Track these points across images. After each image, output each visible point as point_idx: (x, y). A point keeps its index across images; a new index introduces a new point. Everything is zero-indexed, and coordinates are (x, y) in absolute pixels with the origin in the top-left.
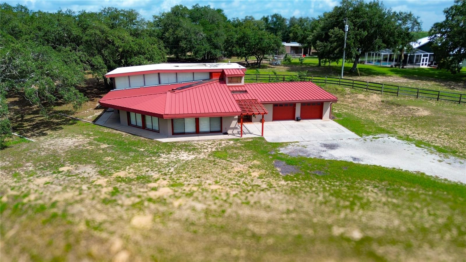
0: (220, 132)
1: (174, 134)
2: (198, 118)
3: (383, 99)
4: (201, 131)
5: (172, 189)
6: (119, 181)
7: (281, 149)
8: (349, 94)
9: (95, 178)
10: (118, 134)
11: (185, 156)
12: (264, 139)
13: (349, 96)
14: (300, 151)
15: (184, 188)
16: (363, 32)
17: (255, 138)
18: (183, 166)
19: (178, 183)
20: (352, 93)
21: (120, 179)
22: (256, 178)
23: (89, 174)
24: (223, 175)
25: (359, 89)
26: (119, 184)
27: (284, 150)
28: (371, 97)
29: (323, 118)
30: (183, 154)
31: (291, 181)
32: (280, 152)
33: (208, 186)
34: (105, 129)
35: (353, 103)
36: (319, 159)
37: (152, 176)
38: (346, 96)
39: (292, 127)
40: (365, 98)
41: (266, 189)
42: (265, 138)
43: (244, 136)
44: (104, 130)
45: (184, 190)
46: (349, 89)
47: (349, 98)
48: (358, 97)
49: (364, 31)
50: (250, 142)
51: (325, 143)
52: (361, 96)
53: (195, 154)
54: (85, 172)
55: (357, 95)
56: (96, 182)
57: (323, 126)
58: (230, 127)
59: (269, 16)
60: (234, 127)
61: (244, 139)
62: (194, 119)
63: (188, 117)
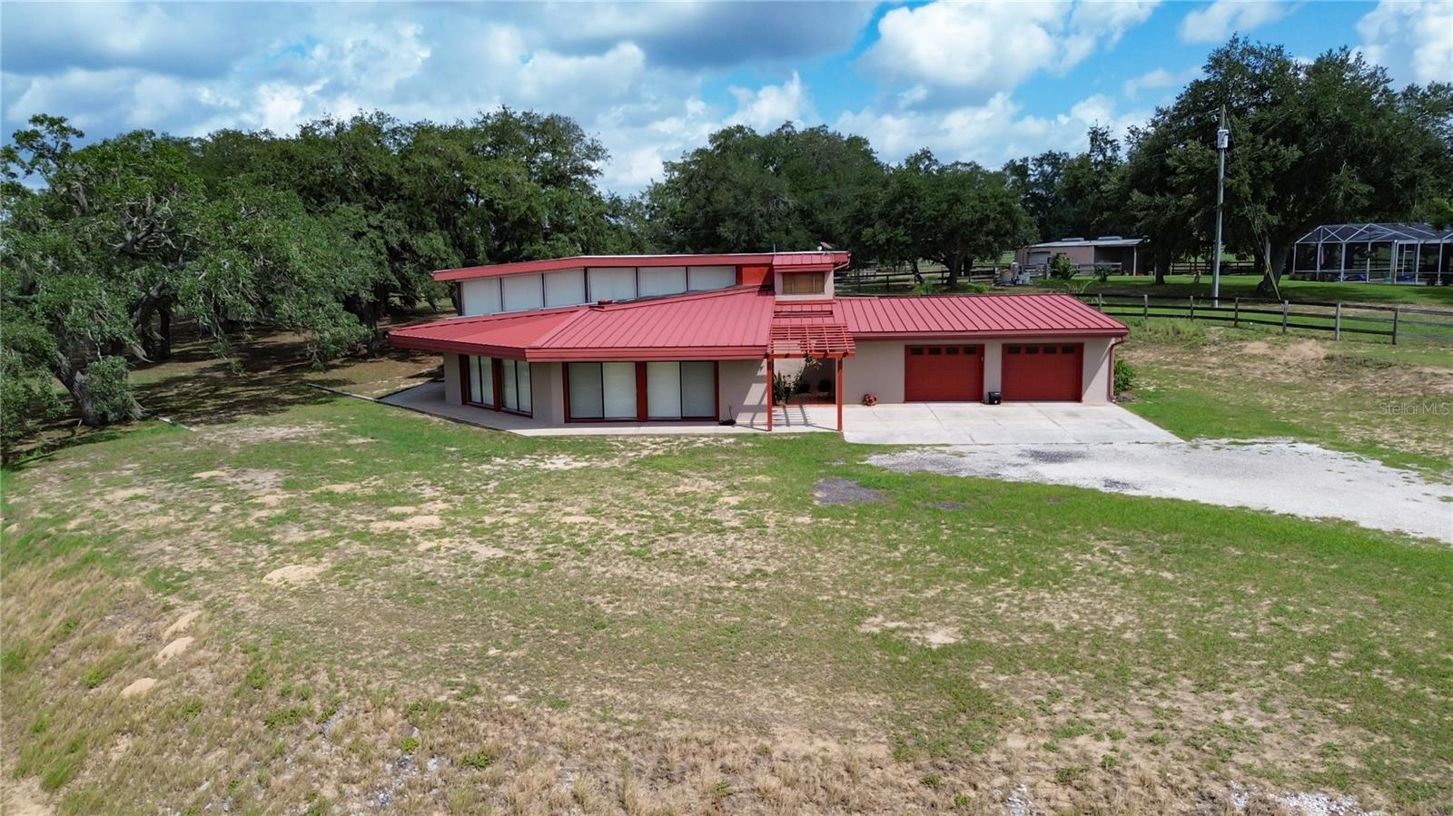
0: (714, 419)
1: (570, 420)
2: (645, 363)
3: (1330, 352)
4: (652, 413)
5: (447, 520)
6: (319, 500)
7: (873, 457)
8: (1214, 343)
9: (263, 492)
10: (419, 421)
11: (560, 463)
12: (836, 436)
13: (1214, 349)
14: (935, 462)
15: (485, 518)
16: (1282, 147)
17: (812, 433)
20: (1229, 340)
22: (725, 507)
23: (256, 484)
24: (628, 499)
25: (1258, 326)
26: (314, 504)
27: (882, 459)
28: (1292, 348)
29: (1083, 398)
30: (559, 458)
31: (833, 518)
32: (866, 463)
33: (559, 517)
34: (395, 412)
35: (1223, 366)
38: (1206, 349)
39: (958, 415)
40: (1269, 352)
41: (734, 528)
42: (844, 433)
43: (775, 430)
44: (391, 413)
45: (480, 522)
46: (1219, 330)
47: (1212, 354)
48: (1245, 351)
49: (1287, 146)
50: (786, 441)
51: (1034, 448)
52: (1257, 347)
53: (593, 459)
54: (250, 481)
55: (1244, 344)
56: (257, 498)
58: (745, 403)
59: (1030, 160)
60: (757, 403)
61: (776, 435)
62: (631, 369)
63: (615, 360)
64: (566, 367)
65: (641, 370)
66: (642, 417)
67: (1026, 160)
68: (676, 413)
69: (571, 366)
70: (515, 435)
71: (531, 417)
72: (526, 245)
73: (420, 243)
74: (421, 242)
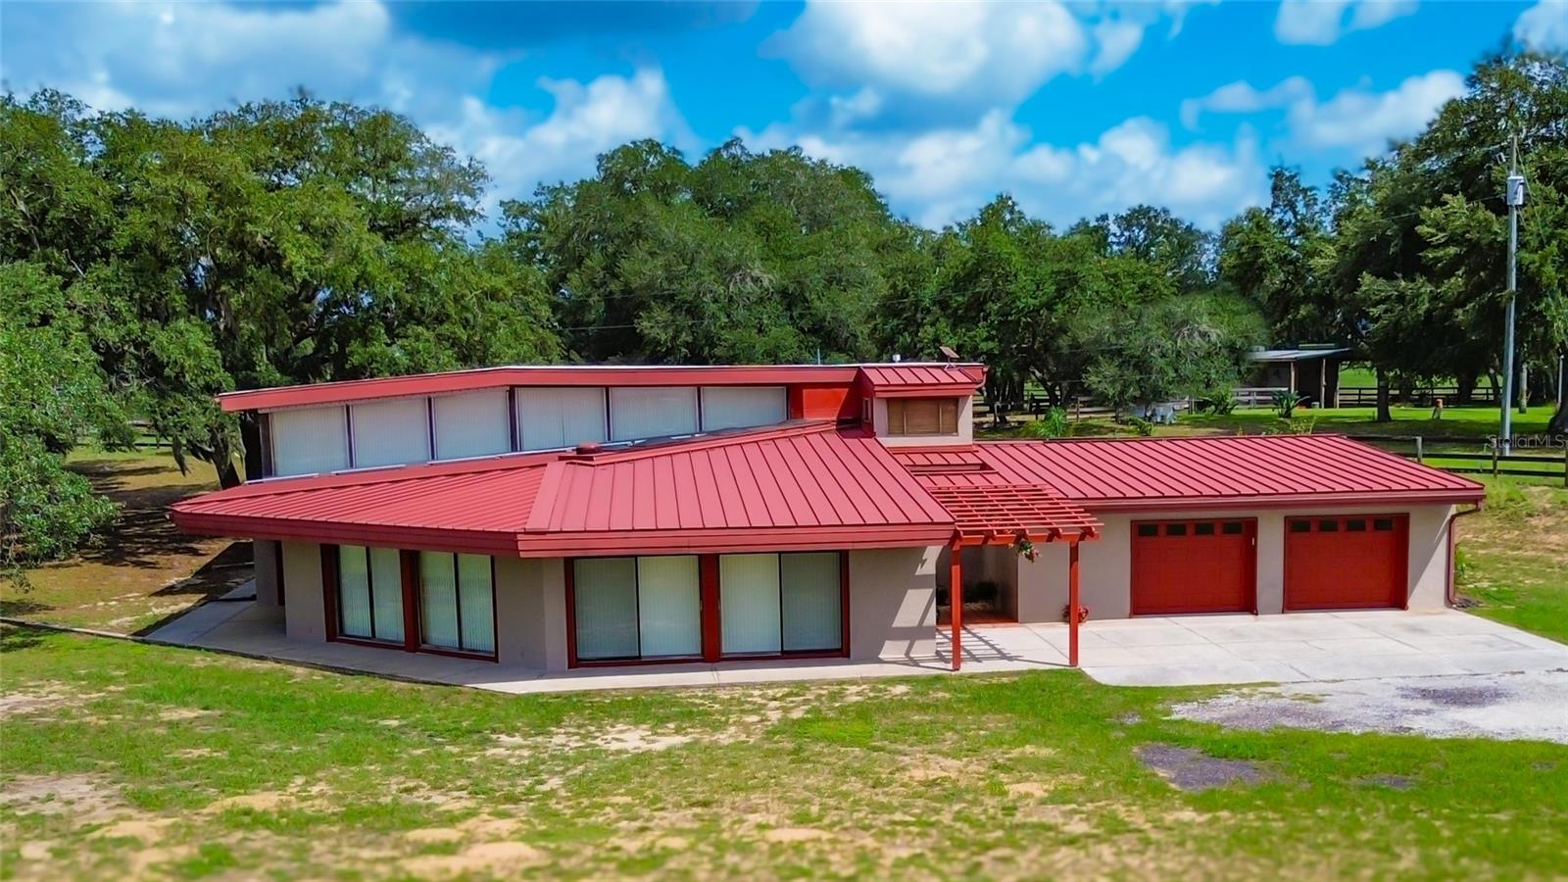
0: (841, 653)
1: (577, 663)
2: (716, 556)
4: (728, 647)
5: (545, 848)
6: (238, 826)
7: (1177, 707)
8: (1545, 512)
9: (103, 815)
10: (266, 674)
11: (630, 739)
12: (1081, 675)
13: (1550, 522)
14: (1284, 712)
15: (615, 841)
17: (1031, 672)
18: (617, 769)
19: (580, 825)
21: (247, 819)
22: (1032, 802)
23: (70, 803)
24: (845, 795)
26: (239, 835)
27: (1196, 710)
29: (1410, 603)
30: (622, 732)
31: (1232, 810)
32: (1175, 717)
33: (755, 832)
34: (198, 658)
36: (1391, 738)
37: (437, 805)
38: (1534, 522)
39: (1239, 635)
41: (1088, 836)
42: (1088, 671)
43: (968, 668)
44: (193, 661)
45: (617, 849)
46: (1546, 492)
47: (1547, 530)
50: (1003, 686)
51: (1424, 685)
53: (690, 730)
54: (50, 798)
56: (105, 829)
57: (1414, 629)
58: (894, 625)
59: (1112, 218)
60: (916, 624)
61: (972, 676)
62: (692, 565)
63: (656, 553)
64: (569, 563)
65: (709, 570)
66: (711, 654)
67: (1104, 218)
68: (770, 643)
69: (579, 566)
70: (494, 694)
71: (496, 660)
72: (355, 345)
73: (161, 340)
74: (162, 337)
